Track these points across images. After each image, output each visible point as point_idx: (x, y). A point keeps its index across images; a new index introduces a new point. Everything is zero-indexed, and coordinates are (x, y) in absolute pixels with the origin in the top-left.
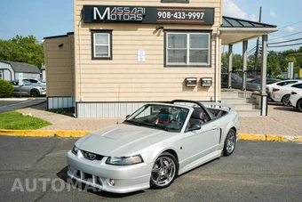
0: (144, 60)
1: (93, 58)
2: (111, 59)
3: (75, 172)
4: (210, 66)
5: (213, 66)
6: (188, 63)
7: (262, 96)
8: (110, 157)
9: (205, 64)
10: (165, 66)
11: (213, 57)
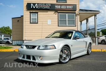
0: (50, 24)
1: (30, 23)
2: (37, 23)
3: (22, 56)
4: (76, 26)
5: (77, 26)
6: (67, 25)
7: (96, 38)
8: (39, 46)
9: (74, 25)
10: (58, 26)
11: (76, 23)
